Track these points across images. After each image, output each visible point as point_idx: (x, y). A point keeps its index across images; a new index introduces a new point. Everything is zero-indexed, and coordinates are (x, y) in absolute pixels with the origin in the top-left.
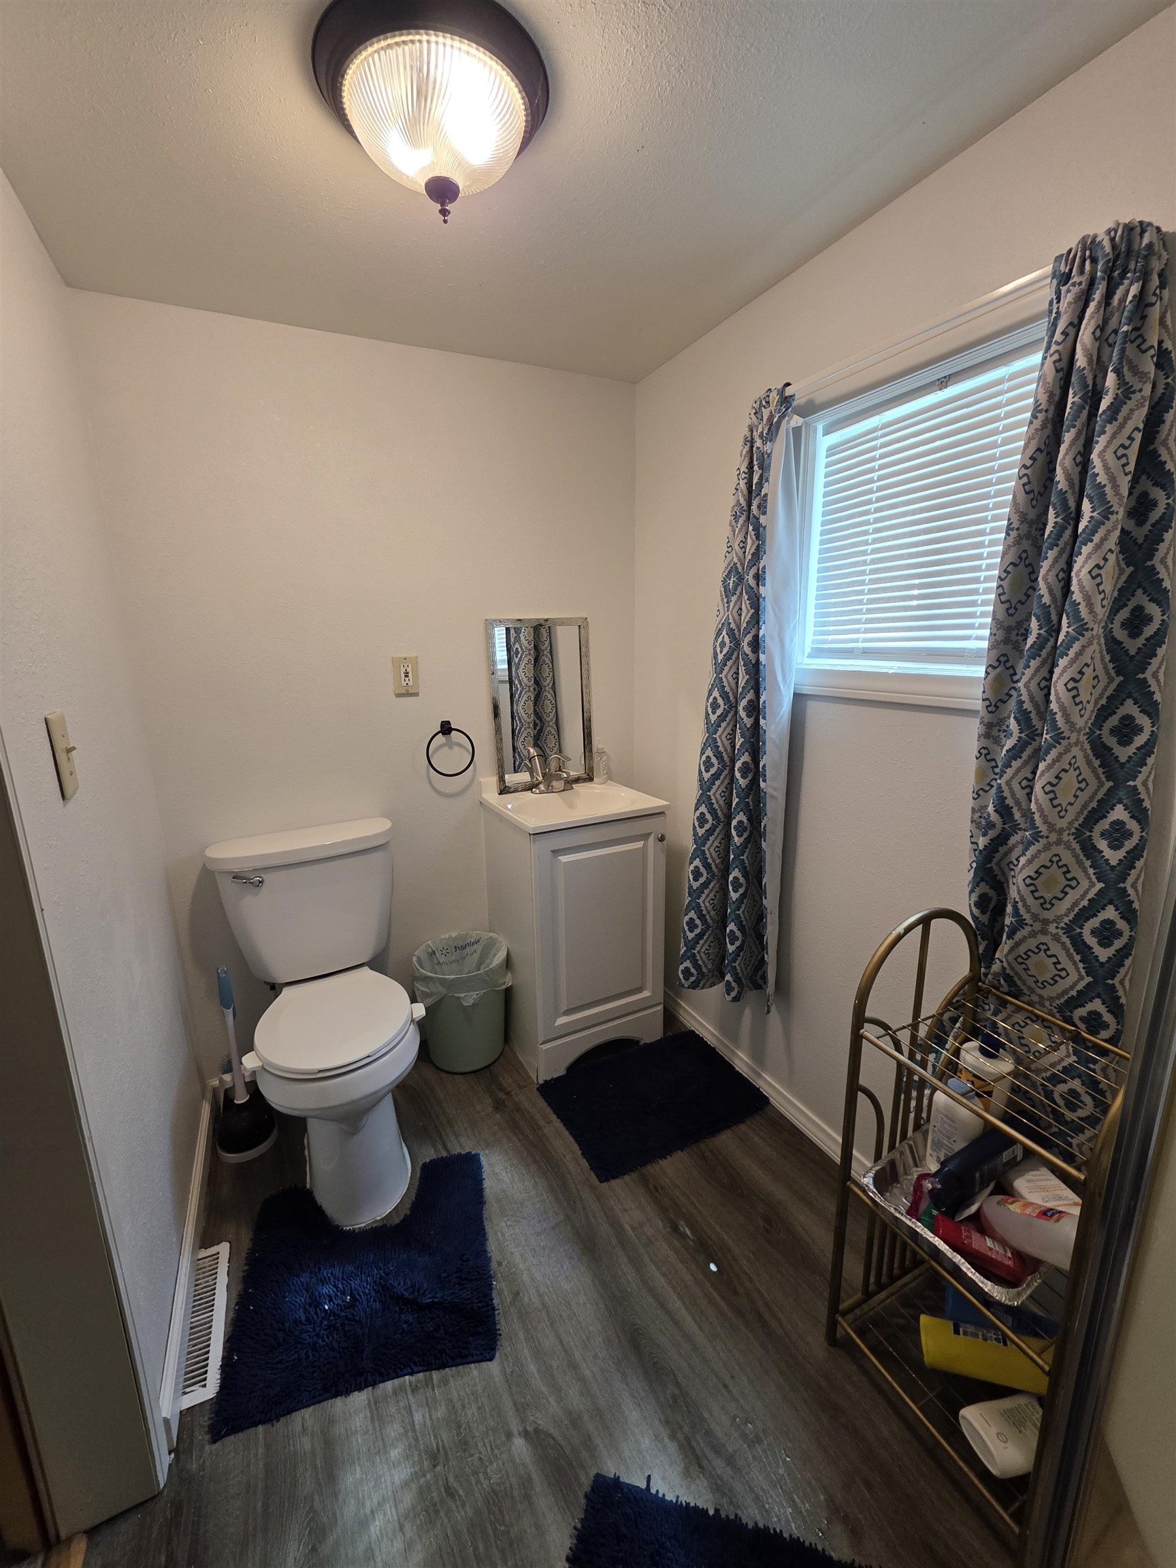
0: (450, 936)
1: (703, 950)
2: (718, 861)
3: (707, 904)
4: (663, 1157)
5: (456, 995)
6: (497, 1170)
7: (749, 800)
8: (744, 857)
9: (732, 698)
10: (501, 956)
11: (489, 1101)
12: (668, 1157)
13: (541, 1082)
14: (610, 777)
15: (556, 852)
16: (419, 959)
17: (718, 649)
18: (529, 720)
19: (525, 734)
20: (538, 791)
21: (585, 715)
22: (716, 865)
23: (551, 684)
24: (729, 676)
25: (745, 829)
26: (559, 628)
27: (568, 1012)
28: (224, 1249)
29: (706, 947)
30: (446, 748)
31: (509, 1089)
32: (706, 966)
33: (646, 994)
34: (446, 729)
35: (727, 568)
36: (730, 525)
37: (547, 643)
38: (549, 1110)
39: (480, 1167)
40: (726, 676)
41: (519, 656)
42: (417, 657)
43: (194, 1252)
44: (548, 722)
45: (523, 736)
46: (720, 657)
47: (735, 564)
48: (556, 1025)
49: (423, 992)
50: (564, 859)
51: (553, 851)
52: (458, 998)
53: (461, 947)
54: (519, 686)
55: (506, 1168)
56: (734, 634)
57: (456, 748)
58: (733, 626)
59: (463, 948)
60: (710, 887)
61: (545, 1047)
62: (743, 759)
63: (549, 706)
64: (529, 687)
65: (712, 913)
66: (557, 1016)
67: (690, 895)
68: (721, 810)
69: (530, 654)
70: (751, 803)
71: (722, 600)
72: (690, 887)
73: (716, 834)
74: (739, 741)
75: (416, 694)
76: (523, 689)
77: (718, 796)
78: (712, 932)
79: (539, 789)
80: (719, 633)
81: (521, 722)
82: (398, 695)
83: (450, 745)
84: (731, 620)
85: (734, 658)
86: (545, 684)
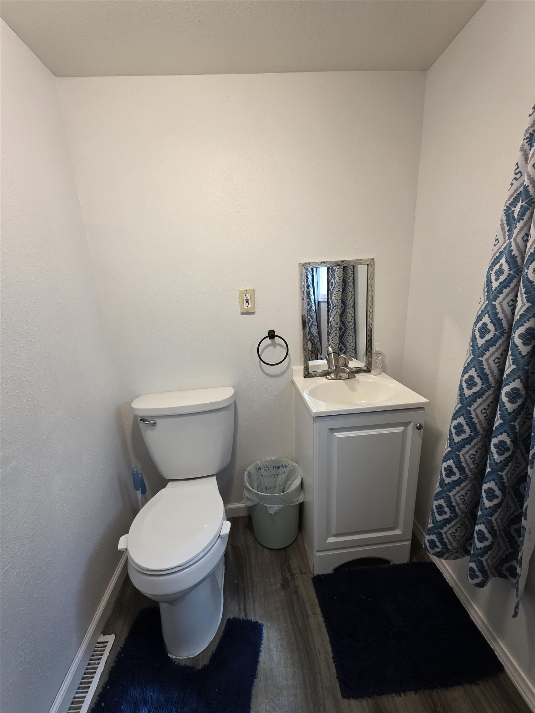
0: (271, 459)
1: (450, 532)
2: (472, 466)
3: (458, 499)
4: (398, 693)
5: (266, 505)
6: (271, 646)
7: (516, 424)
8: (503, 474)
9: (505, 324)
10: (297, 482)
11: (280, 577)
12: (402, 695)
13: (316, 575)
14: (384, 370)
15: (332, 430)
16: (249, 475)
17: (493, 277)
18: (336, 326)
19: (333, 334)
20: (330, 378)
21: (368, 328)
22: (470, 470)
23: (352, 304)
24: (505, 304)
25: (508, 449)
26: (359, 266)
27: (336, 535)
28: (111, 639)
29: (453, 530)
30: (272, 347)
31: (294, 572)
32: (451, 544)
33: (397, 532)
34: (272, 335)
35: (511, 196)
36: (522, 149)
37: (351, 278)
38: (316, 601)
39: (260, 638)
40: (500, 304)
41: (333, 287)
42: (254, 290)
43: (95, 635)
44: (349, 327)
45: (332, 336)
46: (495, 285)
47: (526, 187)
48: (327, 542)
49: (247, 498)
50: (339, 435)
51: (330, 429)
52: (266, 507)
53: (277, 467)
54: (331, 305)
55: (277, 647)
56: (516, 261)
57: (278, 347)
58: (515, 252)
59: (278, 468)
60: (462, 485)
61: (319, 554)
62: (513, 385)
63: (350, 317)
64: (338, 306)
65: (462, 506)
66: (329, 535)
67: (441, 486)
68: (481, 424)
69: (339, 285)
70: (517, 427)
71: (503, 228)
72: (442, 481)
73: (472, 444)
74: (509, 367)
75: (253, 313)
76: (334, 307)
77: (478, 411)
78: (460, 520)
79: (331, 376)
80: (496, 261)
81: (331, 327)
82: (242, 314)
83: (274, 345)
84: (513, 247)
85: (512, 285)
86: (349, 304)
